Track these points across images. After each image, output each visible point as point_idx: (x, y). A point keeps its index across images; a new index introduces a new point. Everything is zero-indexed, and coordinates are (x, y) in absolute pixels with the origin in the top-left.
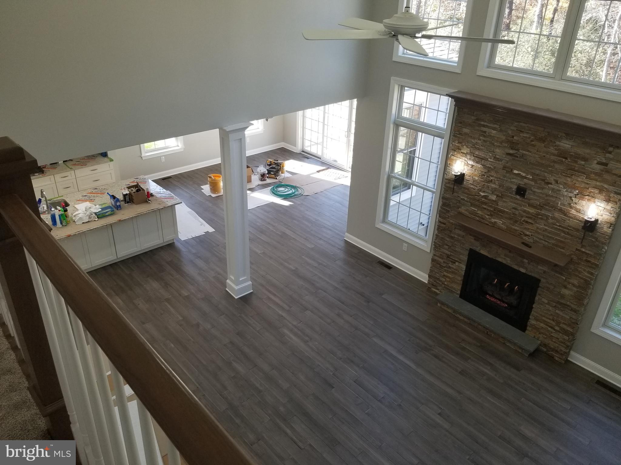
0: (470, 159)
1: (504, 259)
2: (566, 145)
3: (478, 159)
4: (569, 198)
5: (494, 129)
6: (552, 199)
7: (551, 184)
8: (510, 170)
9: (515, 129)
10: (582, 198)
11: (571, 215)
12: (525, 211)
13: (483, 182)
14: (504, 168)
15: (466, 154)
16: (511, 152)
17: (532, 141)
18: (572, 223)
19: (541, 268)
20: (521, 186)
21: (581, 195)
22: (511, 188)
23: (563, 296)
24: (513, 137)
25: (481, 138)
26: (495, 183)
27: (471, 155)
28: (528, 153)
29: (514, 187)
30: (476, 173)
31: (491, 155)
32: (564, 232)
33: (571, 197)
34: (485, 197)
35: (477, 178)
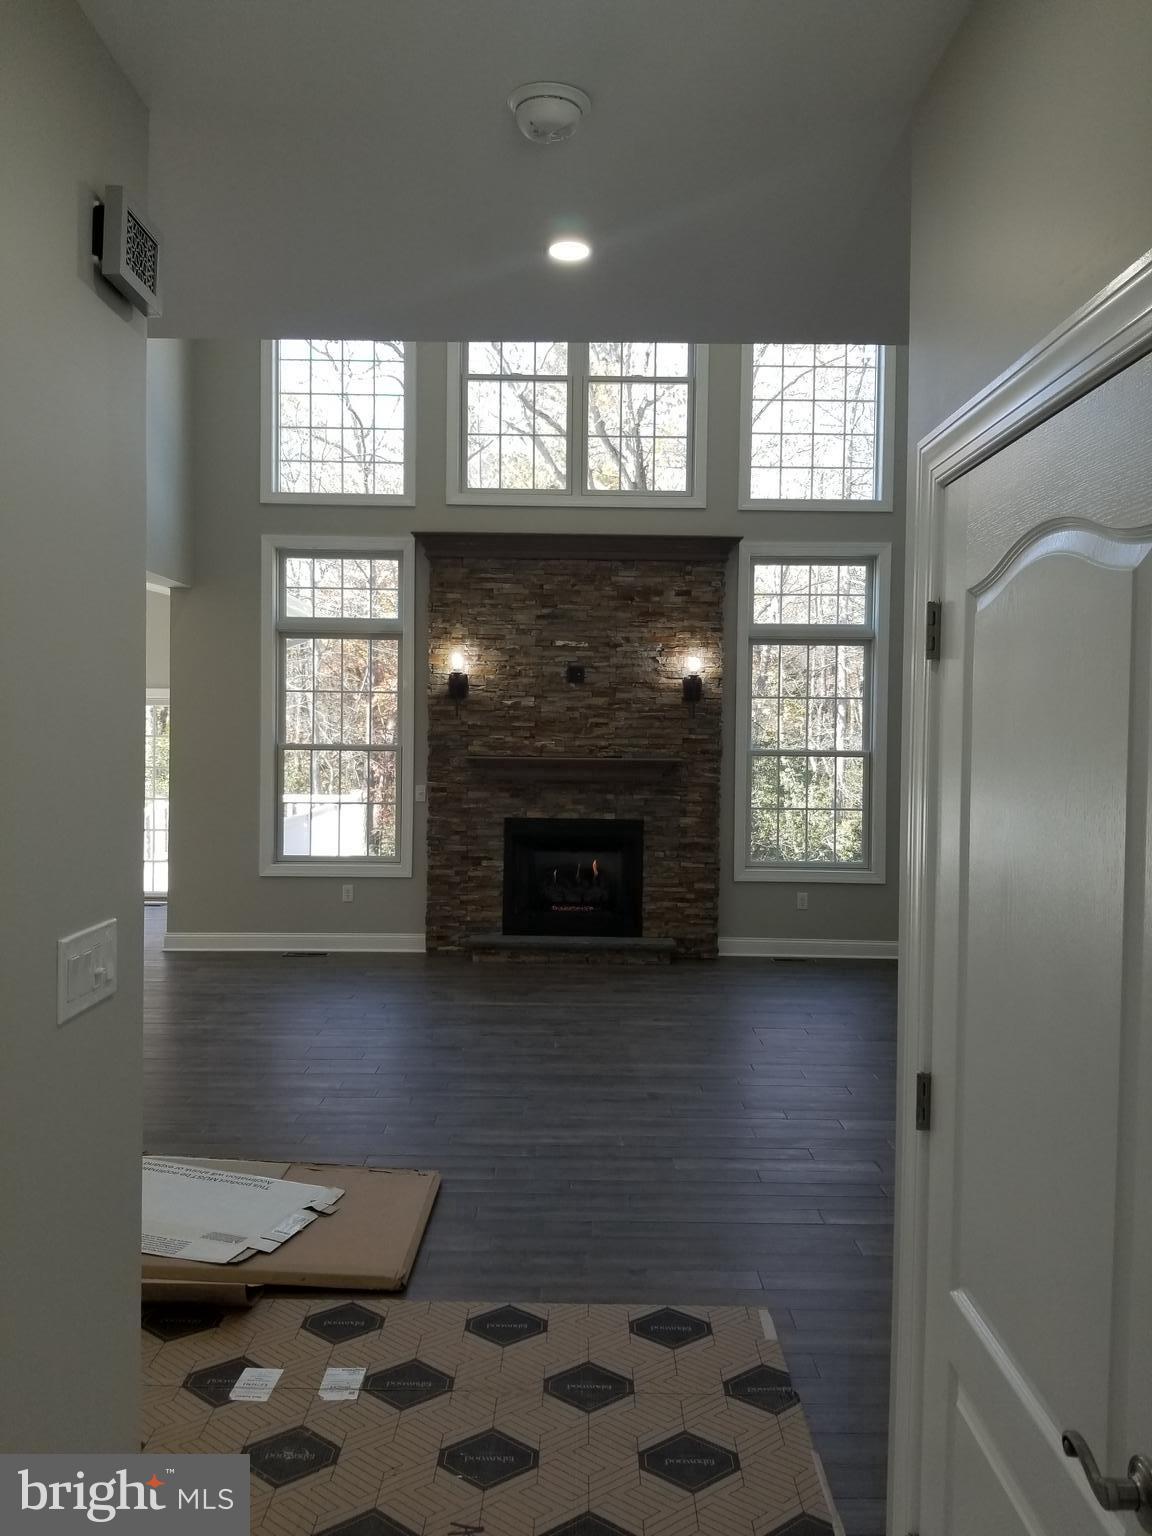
0: (472, 646)
1: (573, 810)
2: (626, 579)
3: (487, 640)
4: (650, 661)
5: (506, 581)
6: (626, 670)
7: (621, 645)
8: (548, 644)
9: (542, 572)
10: (671, 654)
11: (662, 687)
12: (589, 707)
13: (506, 679)
14: (539, 643)
15: (463, 639)
16: (545, 611)
17: (573, 586)
18: (666, 699)
19: (639, 797)
20: (573, 664)
21: (668, 650)
22: (558, 674)
23: (683, 831)
24: (541, 586)
25: (486, 601)
26: (526, 676)
27: (472, 638)
28: (571, 606)
29: (563, 671)
30: (489, 667)
31: (509, 626)
32: (658, 718)
33: (654, 658)
34: (515, 706)
35: (492, 677)
